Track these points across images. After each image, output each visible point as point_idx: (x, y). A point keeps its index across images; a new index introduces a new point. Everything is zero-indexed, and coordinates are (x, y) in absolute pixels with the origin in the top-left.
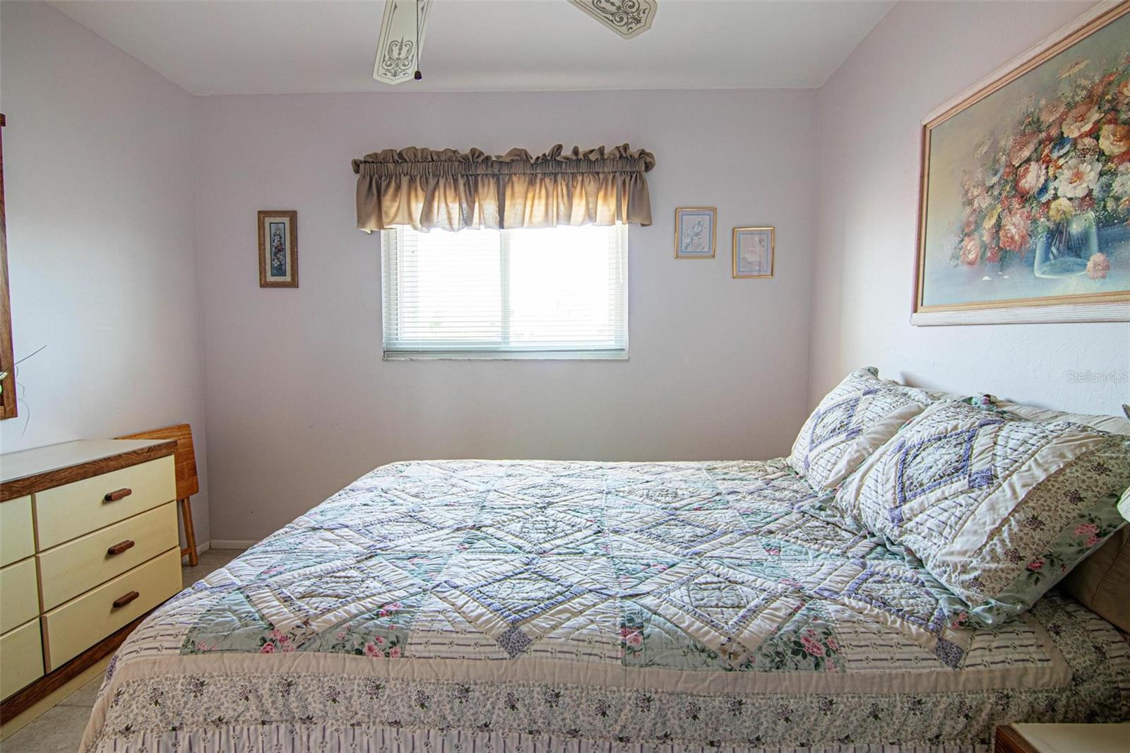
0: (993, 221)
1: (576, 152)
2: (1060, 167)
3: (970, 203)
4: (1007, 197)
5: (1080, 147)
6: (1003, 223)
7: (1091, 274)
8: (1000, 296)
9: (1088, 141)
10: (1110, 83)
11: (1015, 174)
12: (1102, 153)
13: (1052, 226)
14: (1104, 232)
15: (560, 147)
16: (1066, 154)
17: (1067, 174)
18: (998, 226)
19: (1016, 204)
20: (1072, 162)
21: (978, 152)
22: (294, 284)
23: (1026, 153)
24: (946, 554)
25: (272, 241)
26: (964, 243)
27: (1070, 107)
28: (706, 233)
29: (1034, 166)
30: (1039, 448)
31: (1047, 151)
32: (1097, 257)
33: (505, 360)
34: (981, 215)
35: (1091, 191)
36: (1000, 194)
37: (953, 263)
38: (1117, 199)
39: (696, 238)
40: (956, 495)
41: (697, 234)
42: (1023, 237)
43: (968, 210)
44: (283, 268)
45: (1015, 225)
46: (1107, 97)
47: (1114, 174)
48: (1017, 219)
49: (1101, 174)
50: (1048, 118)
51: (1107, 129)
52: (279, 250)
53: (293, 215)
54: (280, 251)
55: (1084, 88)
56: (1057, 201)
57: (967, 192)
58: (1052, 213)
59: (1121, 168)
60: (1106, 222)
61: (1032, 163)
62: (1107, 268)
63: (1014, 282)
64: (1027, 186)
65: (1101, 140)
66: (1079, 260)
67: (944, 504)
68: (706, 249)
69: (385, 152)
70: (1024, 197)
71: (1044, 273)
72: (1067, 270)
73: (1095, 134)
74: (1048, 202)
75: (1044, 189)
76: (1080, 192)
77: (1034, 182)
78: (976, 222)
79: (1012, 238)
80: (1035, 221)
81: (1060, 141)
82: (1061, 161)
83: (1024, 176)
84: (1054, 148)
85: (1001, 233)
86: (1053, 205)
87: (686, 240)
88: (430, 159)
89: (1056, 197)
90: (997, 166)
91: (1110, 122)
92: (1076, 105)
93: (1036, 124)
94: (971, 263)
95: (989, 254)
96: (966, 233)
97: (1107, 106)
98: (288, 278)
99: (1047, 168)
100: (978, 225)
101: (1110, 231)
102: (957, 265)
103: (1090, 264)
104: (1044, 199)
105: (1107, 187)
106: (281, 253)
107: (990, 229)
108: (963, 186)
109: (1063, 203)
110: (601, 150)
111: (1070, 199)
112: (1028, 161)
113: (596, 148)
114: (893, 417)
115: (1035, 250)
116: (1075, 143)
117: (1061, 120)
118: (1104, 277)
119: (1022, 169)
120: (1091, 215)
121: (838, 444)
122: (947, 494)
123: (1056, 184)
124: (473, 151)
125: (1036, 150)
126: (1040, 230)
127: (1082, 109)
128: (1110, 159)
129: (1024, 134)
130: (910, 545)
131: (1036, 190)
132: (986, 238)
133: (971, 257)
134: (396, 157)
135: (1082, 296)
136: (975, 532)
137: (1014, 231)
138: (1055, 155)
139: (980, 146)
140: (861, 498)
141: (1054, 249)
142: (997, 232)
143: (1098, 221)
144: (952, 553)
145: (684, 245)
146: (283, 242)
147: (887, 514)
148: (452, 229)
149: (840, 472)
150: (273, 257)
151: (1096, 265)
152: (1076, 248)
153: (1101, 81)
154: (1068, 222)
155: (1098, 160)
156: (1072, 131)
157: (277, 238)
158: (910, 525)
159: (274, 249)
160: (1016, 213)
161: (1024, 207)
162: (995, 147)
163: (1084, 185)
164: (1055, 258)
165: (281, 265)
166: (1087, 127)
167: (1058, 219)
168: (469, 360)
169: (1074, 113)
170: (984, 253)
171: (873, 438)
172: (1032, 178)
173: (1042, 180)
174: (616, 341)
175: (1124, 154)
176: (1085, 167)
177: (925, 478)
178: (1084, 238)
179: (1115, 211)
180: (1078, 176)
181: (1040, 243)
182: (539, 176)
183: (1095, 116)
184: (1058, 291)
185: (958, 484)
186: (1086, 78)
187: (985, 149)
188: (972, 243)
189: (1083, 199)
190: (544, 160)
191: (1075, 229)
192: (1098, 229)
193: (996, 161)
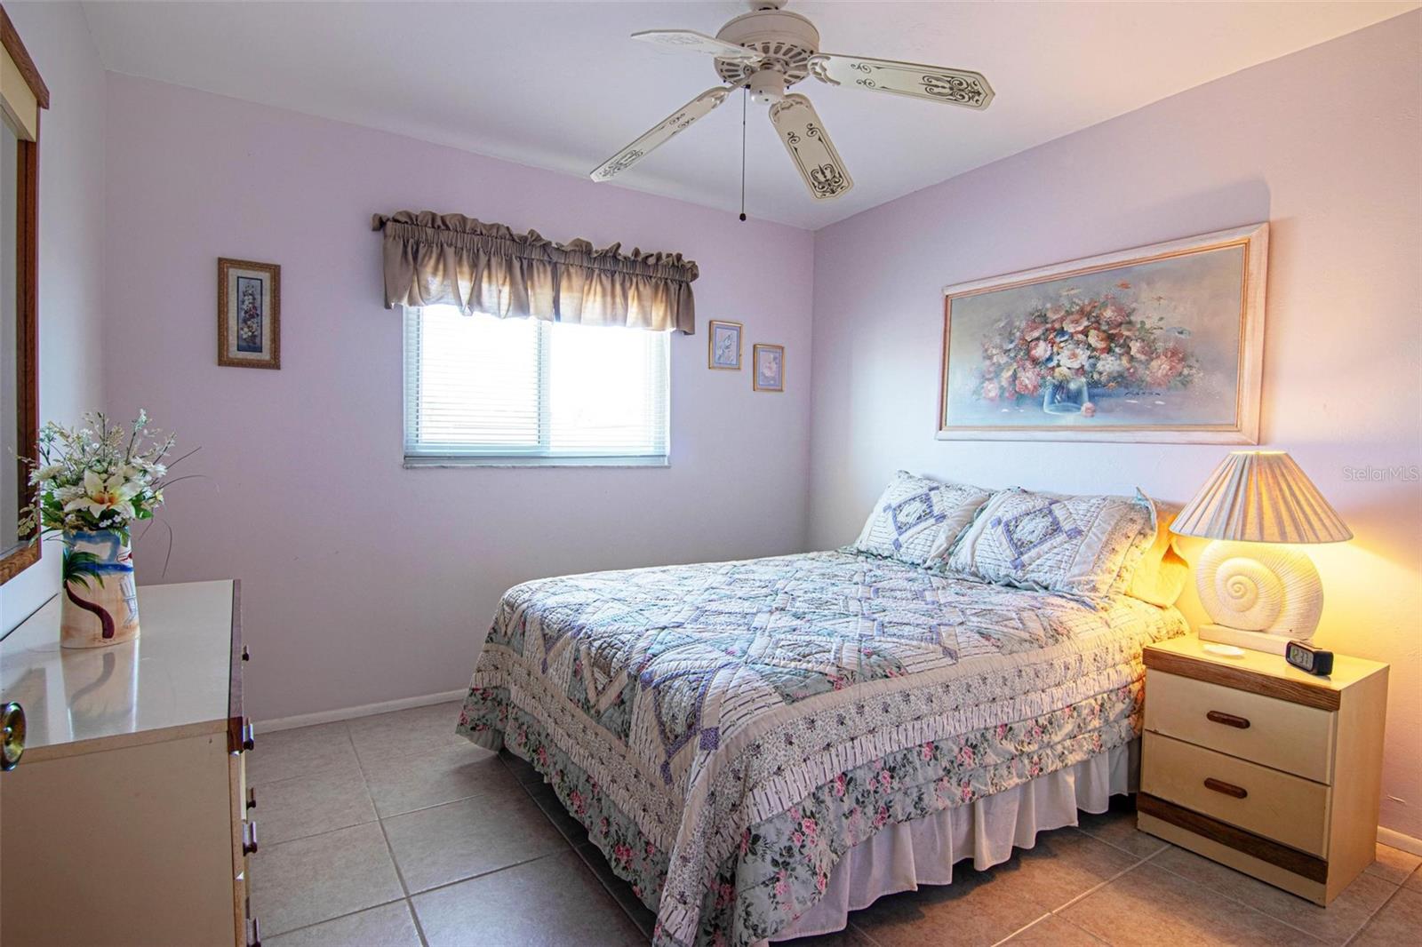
0: (1010, 373)
1: (637, 253)
2: (1062, 348)
3: (990, 358)
4: (1021, 359)
5: (1075, 338)
6: (1019, 375)
7: (1084, 413)
8: (1016, 423)
9: (1081, 337)
10: (1095, 307)
11: (1028, 346)
12: (1090, 346)
13: (1056, 383)
14: (1091, 390)
15: (619, 246)
16: (1066, 341)
17: (1065, 353)
18: (1015, 377)
19: (1028, 364)
20: (1070, 346)
21: (996, 325)
22: (274, 364)
23: (1036, 334)
24: (1071, 577)
25: (240, 302)
26: (985, 385)
27: (1068, 313)
28: (734, 348)
29: (1042, 344)
30: (1099, 513)
31: (1052, 336)
32: (1087, 405)
33: (554, 467)
34: (999, 369)
35: (1083, 366)
36: (1016, 356)
37: (975, 397)
38: (1101, 373)
39: (726, 351)
40: (1061, 544)
41: (727, 347)
42: (1035, 387)
43: (988, 362)
44: (258, 340)
45: (1028, 377)
46: (1094, 314)
47: (1098, 359)
48: (1029, 374)
49: (1090, 357)
50: (1052, 316)
51: (1093, 333)
52: (251, 315)
53: (275, 271)
54: (252, 317)
55: (1078, 305)
56: (1060, 368)
57: (986, 350)
58: (1055, 375)
59: (1102, 356)
60: (1093, 384)
61: (1041, 341)
62: (1094, 411)
63: (1027, 415)
64: (1037, 355)
65: (1089, 338)
66: (1075, 405)
67: (1055, 551)
68: (734, 362)
69: (425, 214)
70: (1035, 362)
71: (1051, 410)
72: (1067, 410)
73: (1085, 333)
74: (1053, 369)
75: (1050, 359)
76: (1076, 365)
77: (1042, 353)
78: (995, 372)
79: (1026, 386)
80: (1043, 378)
81: (1062, 332)
82: (1062, 345)
83: (1035, 348)
84: (1057, 335)
85: (1017, 382)
86: (1057, 370)
87: (719, 352)
88: (479, 232)
89: (1059, 365)
90: (1013, 338)
91: (1095, 329)
92: (1072, 313)
93: (1044, 318)
94: (992, 400)
95: (1007, 394)
96: (984, 378)
97: (1093, 319)
98: (265, 355)
99: (1052, 346)
100: (997, 375)
101: (1095, 391)
102: (979, 399)
103: (1083, 408)
104: (1051, 365)
105: (1094, 366)
106: (255, 320)
107: (1006, 379)
108: (984, 346)
109: (1063, 370)
110: (659, 257)
111: (1069, 368)
112: (1038, 339)
113: (655, 253)
114: (968, 505)
115: (1043, 397)
116: (1072, 336)
117: (1062, 320)
118: (1092, 416)
119: (1033, 344)
120: (1084, 380)
121: (929, 527)
122: (1055, 544)
123: (1059, 357)
124: (532, 232)
125: (1044, 334)
126: (1047, 383)
127: (1076, 317)
128: (1095, 349)
129: (1034, 321)
130: (1036, 579)
131: (1044, 359)
132: (1004, 383)
133: (992, 394)
134: (439, 222)
135: (1079, 427)
136: (1085, 562)
137: (1027, 382)
138: (1058, 340)
139: (999, 321)
140: (977, 558)
141: (1058, 397)
142: (1014, 381)
143: (1088, 384)
144: (1074, 576)
145: (717, 356)
146: (258, 304)
147: (1009, 565)
148: (500, 316)
149: (940, 546)
150: (240, 326)
151: (1087, 409)
152: (1074, 398)
153: (1090, 304)
154: (1068, 382)
155: (1087, 349)
156: (1070, 328)
157: (248, 299)
158: (1031, 568)
159: (242, 314)
160: (1028, 371)
161: (1035, 367)
162: (1010, 324)
163: (1079, 362)
164: (1059, 402)
165: (254, 336)
166: (1080, 328)
167: (1061, 378)
168: (514, 467)
169: (1071, 317)
170: (1003, 393)
171: (958, 520)
172: (1041, 350)
173: (1049, 353)
174: (656, 448)
175: (1104, 349)
176: (1079, 351)
177: (1033, 538)
178: (1079, 393)
179: (1099, 380)
180: (1074, 356)
181: (1047, 393)
182: (597, 272)
183: (1086, 323)
184: (1063, 422)
185: (1060, 538)
186: (1080, 299)
187: (1002, 324)
188: (992, 385)
189: (1078, 370)
190: (603, 256)
191: (1073, 386)
192: (1089, 388)
193: (1011, 334)
